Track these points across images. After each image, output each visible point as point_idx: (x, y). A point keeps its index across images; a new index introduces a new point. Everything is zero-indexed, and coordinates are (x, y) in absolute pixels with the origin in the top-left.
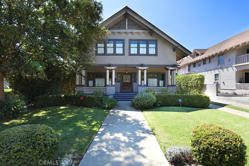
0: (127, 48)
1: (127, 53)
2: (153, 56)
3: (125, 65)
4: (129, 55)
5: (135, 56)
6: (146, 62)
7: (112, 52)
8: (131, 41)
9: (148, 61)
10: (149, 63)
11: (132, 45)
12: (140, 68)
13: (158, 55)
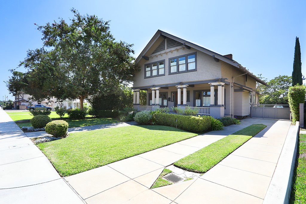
0: (167, 68)
1: (167, 73)
2: (192, 72)
3: (166, 85)
4: (169, 75)
5: (174, 75)
6: (184, 80)
7: (156, 74)
8: (171, 60)
9: (187, 78)
10: (188, 81)
11: (172, 64)
12: (179, 86)
13: (197, 69)
